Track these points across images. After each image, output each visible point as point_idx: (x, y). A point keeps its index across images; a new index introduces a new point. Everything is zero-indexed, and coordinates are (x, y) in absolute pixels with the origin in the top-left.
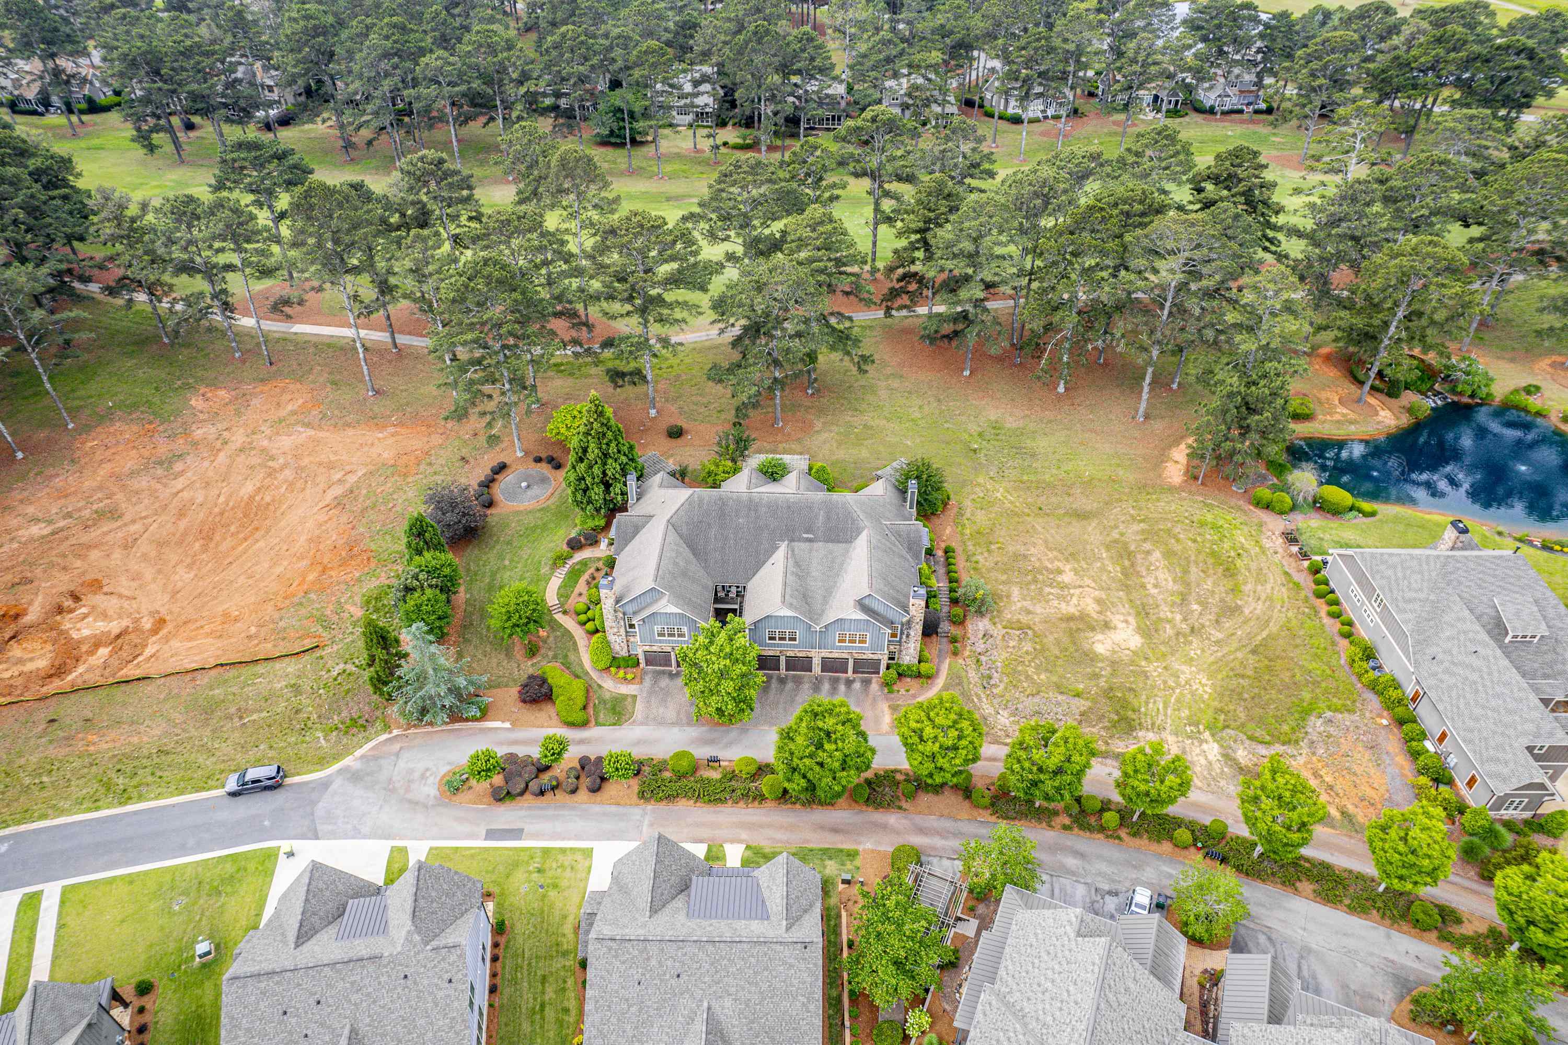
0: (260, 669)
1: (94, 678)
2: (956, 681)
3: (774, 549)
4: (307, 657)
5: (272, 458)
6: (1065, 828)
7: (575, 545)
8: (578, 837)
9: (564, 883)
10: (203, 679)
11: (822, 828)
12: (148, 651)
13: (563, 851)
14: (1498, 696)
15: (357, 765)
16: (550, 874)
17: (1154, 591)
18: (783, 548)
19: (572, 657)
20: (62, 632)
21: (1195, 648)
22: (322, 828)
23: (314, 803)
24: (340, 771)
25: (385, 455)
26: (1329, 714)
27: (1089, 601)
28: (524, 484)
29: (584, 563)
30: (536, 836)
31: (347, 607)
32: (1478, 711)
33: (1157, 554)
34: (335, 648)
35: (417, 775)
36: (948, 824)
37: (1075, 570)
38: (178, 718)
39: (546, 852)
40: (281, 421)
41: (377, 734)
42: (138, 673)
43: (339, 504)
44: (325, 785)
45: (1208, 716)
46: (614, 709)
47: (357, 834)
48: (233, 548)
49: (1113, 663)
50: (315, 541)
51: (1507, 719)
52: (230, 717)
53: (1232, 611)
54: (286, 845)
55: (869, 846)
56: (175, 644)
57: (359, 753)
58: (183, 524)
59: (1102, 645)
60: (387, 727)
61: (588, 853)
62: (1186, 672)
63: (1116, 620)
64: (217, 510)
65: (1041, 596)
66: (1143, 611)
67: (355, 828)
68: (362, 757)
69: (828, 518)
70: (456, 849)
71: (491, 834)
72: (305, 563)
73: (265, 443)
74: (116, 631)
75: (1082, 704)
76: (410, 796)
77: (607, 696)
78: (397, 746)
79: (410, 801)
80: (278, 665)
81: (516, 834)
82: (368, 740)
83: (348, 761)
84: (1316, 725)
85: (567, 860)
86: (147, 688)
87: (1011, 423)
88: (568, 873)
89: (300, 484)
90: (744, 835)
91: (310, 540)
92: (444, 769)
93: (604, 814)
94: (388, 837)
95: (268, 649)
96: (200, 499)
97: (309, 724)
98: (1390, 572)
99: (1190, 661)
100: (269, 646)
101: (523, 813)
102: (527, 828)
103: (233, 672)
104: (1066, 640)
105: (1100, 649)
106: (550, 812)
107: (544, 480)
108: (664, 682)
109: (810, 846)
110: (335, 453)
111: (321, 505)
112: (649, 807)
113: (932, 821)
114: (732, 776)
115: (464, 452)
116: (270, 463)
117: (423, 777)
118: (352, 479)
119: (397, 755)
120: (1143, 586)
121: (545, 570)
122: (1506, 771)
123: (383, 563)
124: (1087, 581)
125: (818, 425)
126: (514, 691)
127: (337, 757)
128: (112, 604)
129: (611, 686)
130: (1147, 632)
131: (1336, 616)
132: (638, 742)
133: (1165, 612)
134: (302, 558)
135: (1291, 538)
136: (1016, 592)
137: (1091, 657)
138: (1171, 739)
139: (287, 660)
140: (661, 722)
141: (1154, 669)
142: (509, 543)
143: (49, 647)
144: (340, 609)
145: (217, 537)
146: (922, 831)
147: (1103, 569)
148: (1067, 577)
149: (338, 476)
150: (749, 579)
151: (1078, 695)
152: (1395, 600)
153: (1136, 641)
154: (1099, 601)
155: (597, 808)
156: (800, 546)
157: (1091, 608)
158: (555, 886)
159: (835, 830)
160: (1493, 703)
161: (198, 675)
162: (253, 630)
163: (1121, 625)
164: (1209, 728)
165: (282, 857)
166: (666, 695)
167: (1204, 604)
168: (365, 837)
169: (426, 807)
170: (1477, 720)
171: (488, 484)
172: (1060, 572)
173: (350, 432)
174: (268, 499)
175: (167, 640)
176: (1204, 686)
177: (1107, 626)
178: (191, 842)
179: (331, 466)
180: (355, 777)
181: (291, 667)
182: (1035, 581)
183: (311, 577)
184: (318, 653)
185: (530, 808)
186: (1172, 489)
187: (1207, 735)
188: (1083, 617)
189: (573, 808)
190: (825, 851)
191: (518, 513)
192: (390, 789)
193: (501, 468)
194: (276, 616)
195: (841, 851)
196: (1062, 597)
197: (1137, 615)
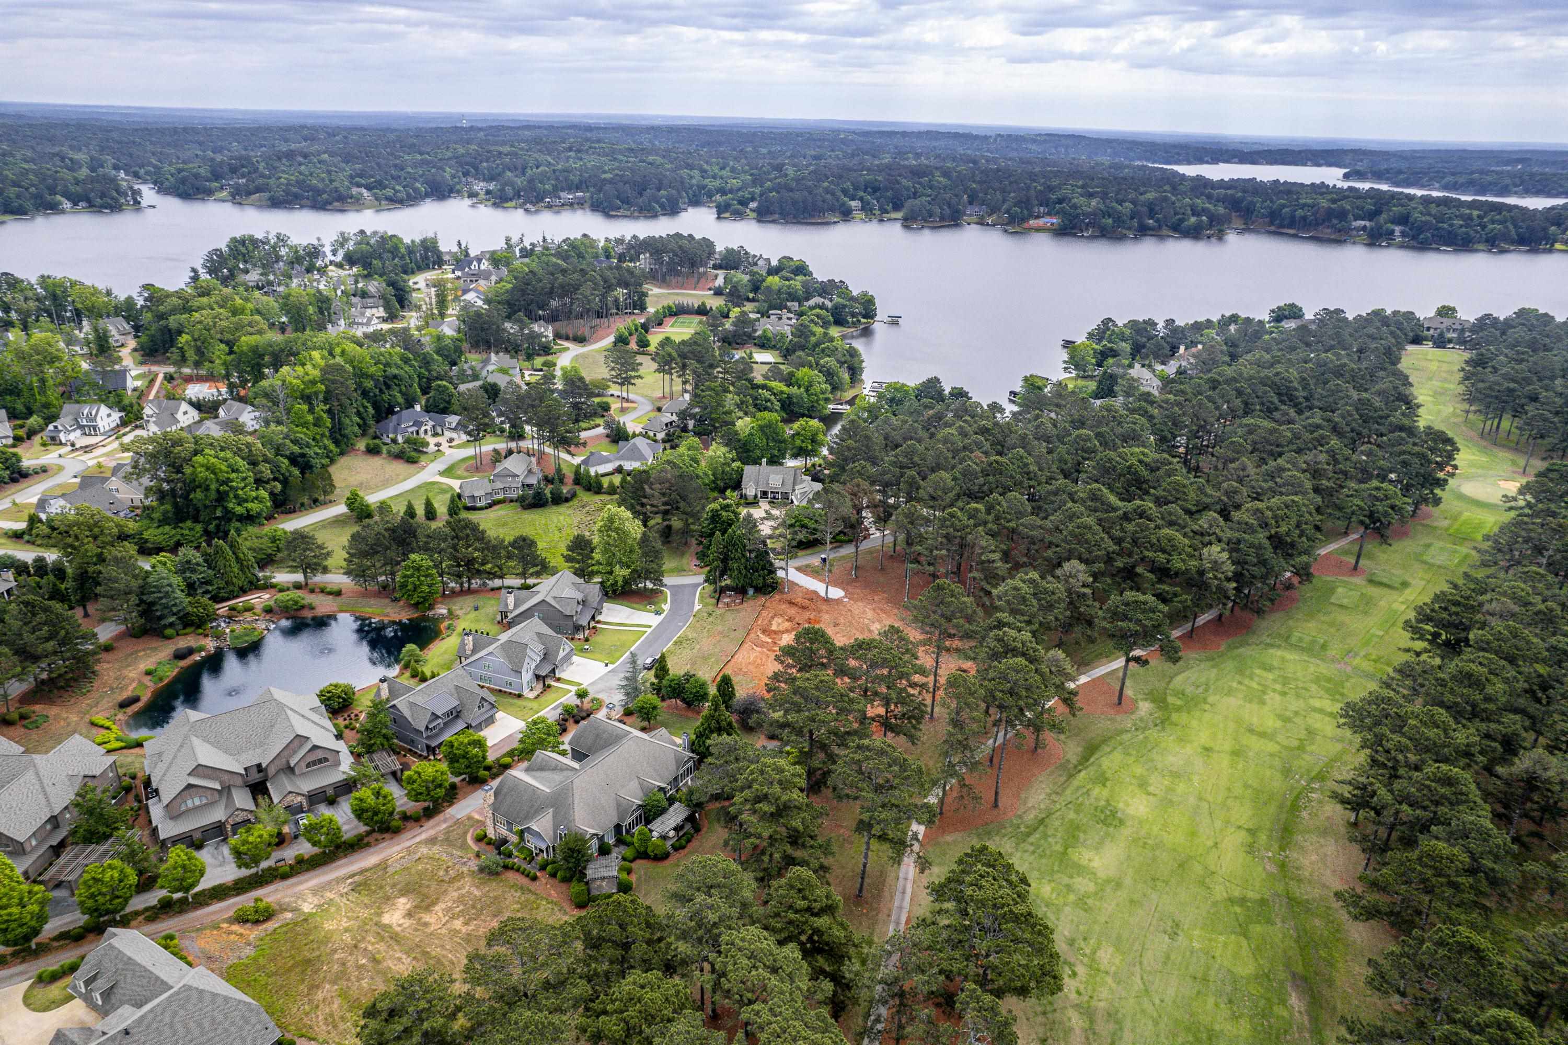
9: (519, 712)
13: (533, 716)
16: (527, 711)
17: (398, 955)
27: (432, 920)
30: (547, 712)
37: (459, 932)
39: (538, 712)
49: (388, 898)
59: (403, 903)
61: (524, 720)
62: (345, 924)
63: (407, 923)
65: (460, 900)
66: (396, 938)
70: (565, 696)
71: (561, 703)
81: (555, 709)
85: (528, 715)
99: (347, 930)
102: (553, 712)
104: (425, 890)
105: (403, 900)
120: (408, 954)
124: (444, 931)
133: (382, 947)
136: (477, 893)
137: (404, 892)
141: (365, 913)
148: (458, 924)
151: (394, 873)
153: (386, 919)
154: (426, 924)
157: (427, 918)
163: (401, 921)
164: (315, 914)
167: (360, 967)
172: (466, 924)
177: (409, 915)
182: (473, 907)
187: (313, 909)
188: (428, 908)
196: (450, 909)
197: (397, 934)
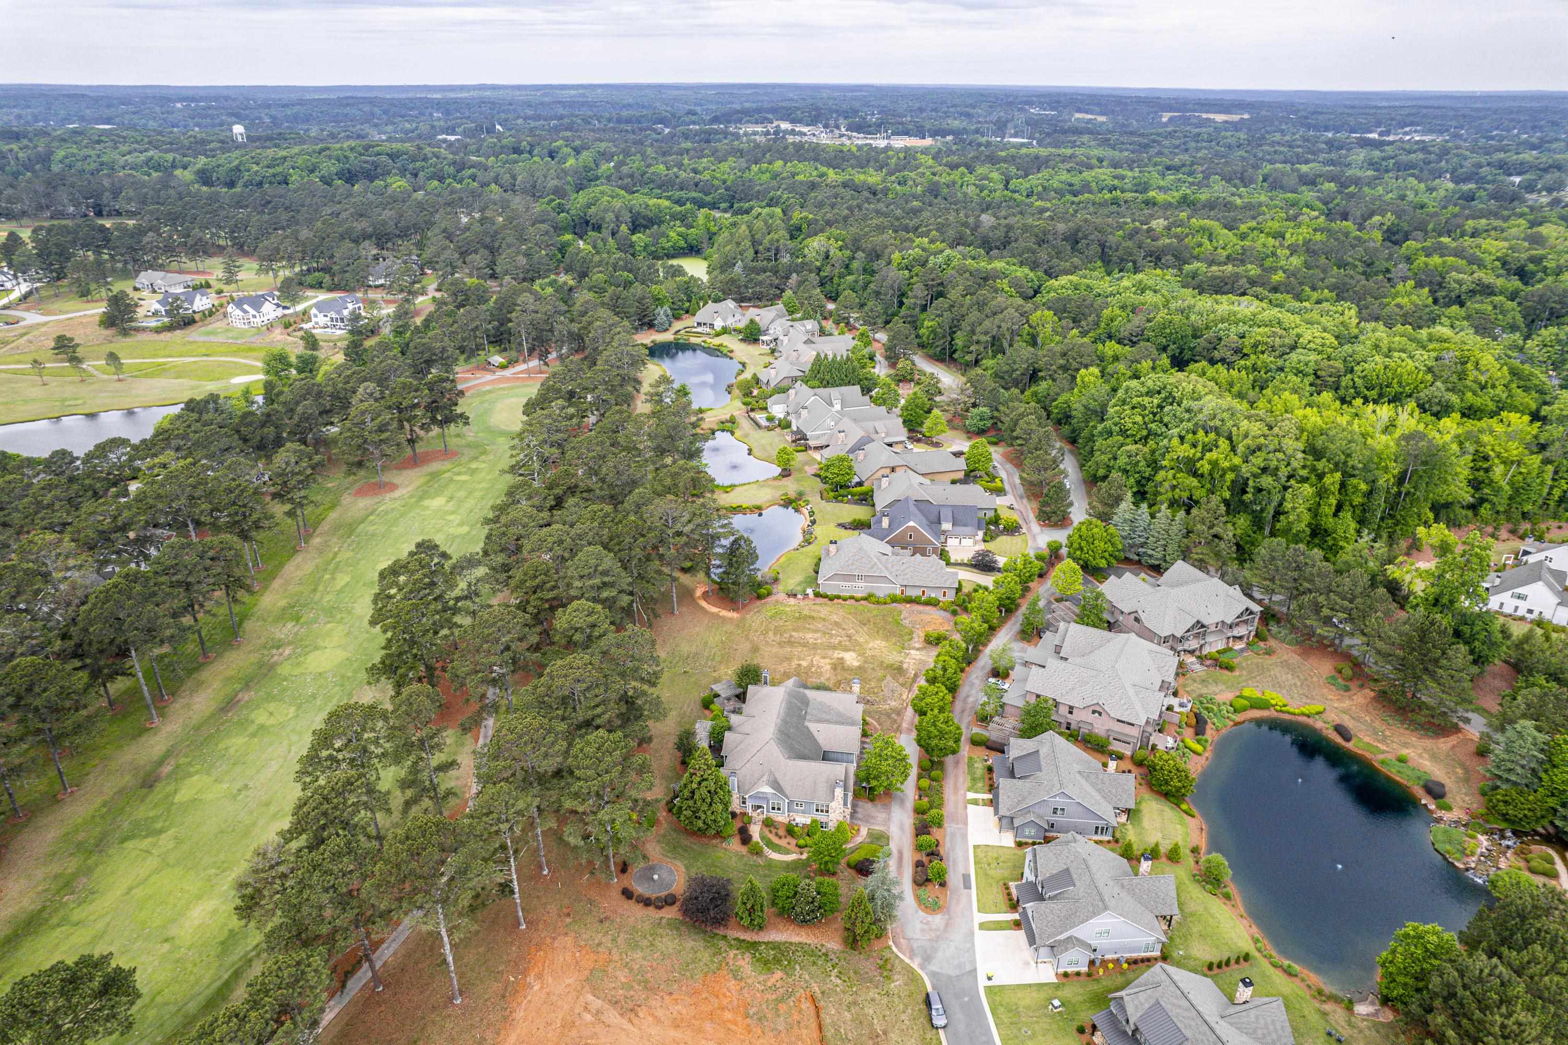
0: (830, 1032)
4: (822, 1003)
7: (746, 841)
8: (967, 851)
9: (996, 854)
11: (956, 766)
13: (976, 856)
14: (923, 567)
15: (918, 960)
16: (990, 860)
17: (820, 641)
18: (807, 723)
21: (860, 639)
22: (968, 968)
23: (950, 977)
24: (923, 968)
25: (570, 981)
26: (902, 617)
27: (823, 661)
28: (655, 877)
29: (764, 838)
30: (967, 867)
31: (770, 984)
32: (924, 576)
33: (793, 634)
34: (814, 984)
35: (926, 927)
37: (800, 660)
39: (977, 863)
41: (893, 953)
43: (630, 1011)
44: (933, 975)
45: (897, 647)
46: (877, 838)
47: (972, 950)
49: (866, 663)
50: (679, 1022)
51: (934, 569)
53: (837, 624)
54: (982, 983)
55: (965, 753)
57: (907, 960)
59: (853, 663)
60: (888, 948)
61: (976, 847)
62: (873, 645)
63: (837, 655)
66: (833, 647)
67: (968, 951)
68: (911, 958)
70: (978, 900)
71: (967, 886)
72: (708, 1026)
76: (942, 928)
77: (868, 840)
78: (903, 941)
79: (946, 927)
80: (827, 1020)
81: (966, 878)
82: (897, 956)
83: (915, 965)
84: (906, 623)
85: (981, 854)
88: (989, 853)
90: (962, 792)
91: (677, 1027)
92: (921, 913)
93: (952, 840)
94: (972, 934)
95: (808, 1032)
97: (883, 992)
98: (854, 566)
99: (867, 642)
100: (805, 1031)
101: (953, 875)
102: (961, 870)
104: (849, 672)
105: (856, 664)
106: (951, 863)
107: (650, 869)
108: (859, 816)
109: (967, 771)
110: (549, 1023)
111: (628, 1025)
112: (946, 825)
115: (591, 920)
117: (927, 924)
118: (598, 1004)
119: (909, 940)
120: (816, 643)
122: (951, 580)
123: (723, 964)
124: (809, 658)
126: (861, 879)
127: (912, 972)
129: (861, 837)
130: (846, 650)
131: (845, 599)
132: (902, 829)
133: (835, 641)
134: (700, 1030)
135: (791, 595)
137: (861, 667)
138: (909, 661)
139: (822, 1015)
140: (888, 820)
141: (870, 653)
144: (774, 988)
147: (800, 652)
148: (804, 663)
149: (588, 1017)
150: (820, 746)
151: (884, 677)
152: (867, 571)
153: (853, 654)
154: (823, 658)
155: (948, 845)
157: (828, 660)
158: (997, 858)
159: (957, 762)
160: (925, 570)
163: (841, 655)
164: (903, 649)
165: (990, 983)
166: (869, 816)
167: (831, 629)
168: (973, 945)
169: (950, 919)
170: (929, 577)
171: (643, 902)
173: (520, 1014)
176: (881, 643)
177: (841, 659)
178: (984, 1039)
179: (569, 1025)
180: (927, 960)
181: (830, 1010)
183: (727, 1016)
184: (819, 995)
185: (950, 871)
186: (744, 618)
187: (907, 651)
188: (834, 664)
190: (970, 766)
192: (937, 939)
193: (628, 894)
194: (771, 1033)
195: (969, 762)
197: (835, 649)
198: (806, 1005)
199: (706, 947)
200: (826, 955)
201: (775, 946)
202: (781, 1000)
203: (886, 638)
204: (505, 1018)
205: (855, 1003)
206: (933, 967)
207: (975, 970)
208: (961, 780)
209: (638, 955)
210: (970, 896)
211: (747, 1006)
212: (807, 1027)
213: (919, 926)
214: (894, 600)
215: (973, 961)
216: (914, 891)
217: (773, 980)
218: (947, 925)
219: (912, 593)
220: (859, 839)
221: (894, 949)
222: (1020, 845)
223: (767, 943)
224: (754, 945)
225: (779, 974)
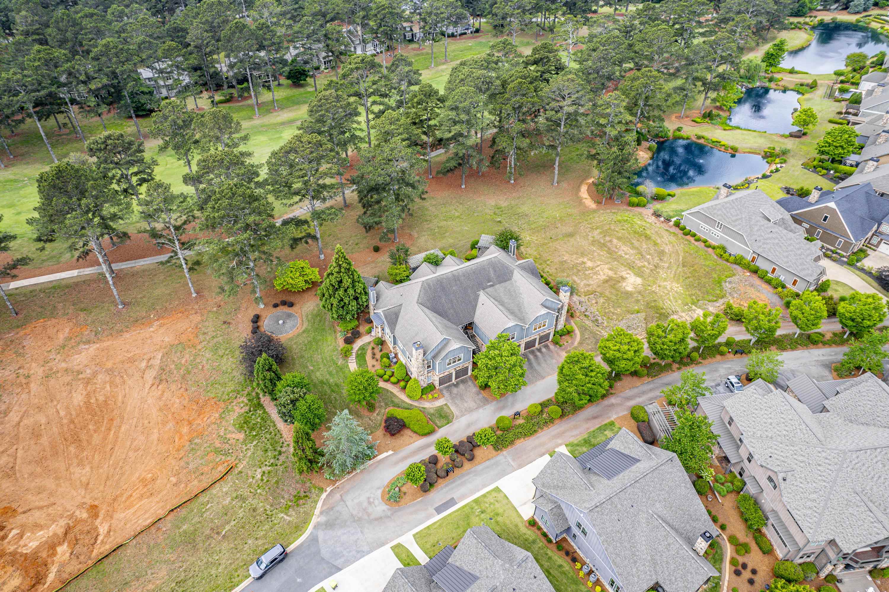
0: (203, 498)
1: (74, 567)
2: (583, 329)
3: (477, 297)
4: (229, 477)
5: (79, 372)
6: (679, 369)
7: (349, 341)
8: (484, 486)
9: (500, 511)
10: (167, 525)
11: (588, 419)
12: (103, 530)
13: (484, 496)
14: (790, 245)
15: (323, 519)
16: (489, 510)
17: (627, 256)
18: (482, 294)
19: (396, 400)
20: (13, 554)
21: (663, 274)
22: (338, 563)
23: (318, 553)
24: (315, 527)
25: (167, 339)
26: (728, 279)
27: (606, 271)
28: (281, 322)
29: (362, 349)
30: (464, 496)
31: (228, 436)
32: (785, 254)
33: (615, 241)
34: (245, 463)
35: (365, 504)
36: (635, 391)
37: (588, 260)
38: (172, 557)
39: (476, 501)
40: (63, 347)
41: (318, 496)
42: (108, 548)
43: (160, 380)
44: (313, 540)
45: (689, 300)
46: (441, 416)
47: (361, 554)
48: (105, 439)
49: (639, 293)
50: (165, 408)
51: (799, 252)
52: (208, 537)
53: (662, 253)
54: (327, 584)
55: (615, 416)
56: (120, 515)
57: (317, 511)
58: (45, 440)
59: (628, 287)
60: (321, 490)
61: (497, 490)
63: (624, 274)
64: (65, 421)
65: (587, 276)
66: (631, 266)
67: (358, 552)
68: (321, 513)
69: (495, 271)
70: (428, 527)
71: (439, 510)
72: (170, 425)
73: (64, 365)
74: (60, 531)
75: (642, 316)
76: (372, 517)
77: (432, 411)
78: (337, 496)
79: (376, 519)
80: (214, 491)
81: (451, 502)
82: (316, 502)
83: (314, 520)
84: (727, 286)
85: (491, 499)
86: (129, 551)
87: (503, 204)
88: (497, 505)
89: (118, 380)
90: (560, 441)
91: (160, 410)
92: (379, 492)
93: (488, 467)
94: (383, 544)
95: (195, 486)
96: (43, 420)
97: (268, 512)
98: (720, 212)
99: (665, 280)
100: (196, 482)
101: (445, 490)
102: (455, 496)
103: (183, 512)
104: (613, 291)
105: (629, 289)
106: (459, 482)
107: (289, 316)
108: (455, 390)
109: (592, 430)
110: (128, 351)
111: (147, 386)
112: (505, 453)
113: (628, 393)
114: (530, 417)
115: (222, 318)
116: (81, 376)
117: (370, 503)
118: (157, 362)
119: (342, 500)
120: (622, 256)
121: (340, 362)
122: (810, 272)
123: (230, 401)
124: (599, 263)
125: (415, 235)
126: (380, 432)
127: (306, 521)
128: (37, 516)
129: (430, 405)
130: (639, 273)
131: (698, 240)
132: (469, 426)
133: (639, 263)
134: (164, 423)
135: (657, 215)
136: (575, 278)
137: (629, 294)
138: (683, 314)
139: (217, 485)
140: (470, 411)
141: (655, 288)
142: (302, 357)
143: (10, 569)
144: (226, 441)
145: (83, 436)
146: (629, 399)
147: (599, 255)
148: (589, 264)
149: (143, 364)
150: (473, 317)
151: (638, 312)
152: (729, 223)
153: (639, 281)
154: (610, 269)
155: (480, 467)
156: (489, 290)
157: (610, 273)
158: (497, 514)
159: (595, 418)
160: (790, 249)
161: (160, 525)
162: (174, 480)
163: (628, 276)
164: (693, 303)
166: (461, 397)
167: (650, 254)
168: (368, 553)
169: (388, 517)
170: (787, 257)
171: (256, 330)
173: (127, 335)
174: (101, 398)
175: (109, 516)
176: (678, 287)
177: (623, 278)
179: (132, 360)
180: (329, 525)
181: (225, 487)
182: (579, 270)
183: (185, 430)
184: (236, 471)
185: (446, 486)
186: (594, 211)
187: (694, 307)
188: (611, 278)
189: (468, 474)
190: (600, 429)
191: (291, 339)
192: (357, 520)
193: (256, 319)
194: (182, 463)
195: (606, 425)
196: (596, 273)
197: (630, 269)
198: (222, 469)
199: (240, 383)
200: (280, 453)
201: (266, 417)
202: (218, 451)
203: (690, 286)
204: (122, 331)
205: (243, 499)
206: (321, 535)
207: (339, 569)
208: (575, 433)
209: (208, 355)
210: (428, 518)
211: (201, 435)
212: (200, 481)
213: (363, 498)
214: (739, 262)
215: (348, 562)
216: (402, 473)
217: (234, 436)
218: (379, 519)
219: (761, 264)
220: (427, 405)
221: (324, 496)
222: (533, 523)
223: (265, 412)
224: (260, 405)
225: (241, 436)
